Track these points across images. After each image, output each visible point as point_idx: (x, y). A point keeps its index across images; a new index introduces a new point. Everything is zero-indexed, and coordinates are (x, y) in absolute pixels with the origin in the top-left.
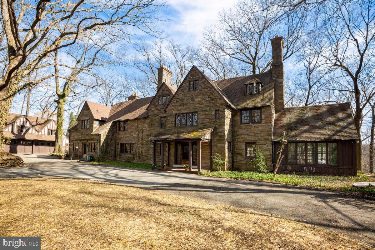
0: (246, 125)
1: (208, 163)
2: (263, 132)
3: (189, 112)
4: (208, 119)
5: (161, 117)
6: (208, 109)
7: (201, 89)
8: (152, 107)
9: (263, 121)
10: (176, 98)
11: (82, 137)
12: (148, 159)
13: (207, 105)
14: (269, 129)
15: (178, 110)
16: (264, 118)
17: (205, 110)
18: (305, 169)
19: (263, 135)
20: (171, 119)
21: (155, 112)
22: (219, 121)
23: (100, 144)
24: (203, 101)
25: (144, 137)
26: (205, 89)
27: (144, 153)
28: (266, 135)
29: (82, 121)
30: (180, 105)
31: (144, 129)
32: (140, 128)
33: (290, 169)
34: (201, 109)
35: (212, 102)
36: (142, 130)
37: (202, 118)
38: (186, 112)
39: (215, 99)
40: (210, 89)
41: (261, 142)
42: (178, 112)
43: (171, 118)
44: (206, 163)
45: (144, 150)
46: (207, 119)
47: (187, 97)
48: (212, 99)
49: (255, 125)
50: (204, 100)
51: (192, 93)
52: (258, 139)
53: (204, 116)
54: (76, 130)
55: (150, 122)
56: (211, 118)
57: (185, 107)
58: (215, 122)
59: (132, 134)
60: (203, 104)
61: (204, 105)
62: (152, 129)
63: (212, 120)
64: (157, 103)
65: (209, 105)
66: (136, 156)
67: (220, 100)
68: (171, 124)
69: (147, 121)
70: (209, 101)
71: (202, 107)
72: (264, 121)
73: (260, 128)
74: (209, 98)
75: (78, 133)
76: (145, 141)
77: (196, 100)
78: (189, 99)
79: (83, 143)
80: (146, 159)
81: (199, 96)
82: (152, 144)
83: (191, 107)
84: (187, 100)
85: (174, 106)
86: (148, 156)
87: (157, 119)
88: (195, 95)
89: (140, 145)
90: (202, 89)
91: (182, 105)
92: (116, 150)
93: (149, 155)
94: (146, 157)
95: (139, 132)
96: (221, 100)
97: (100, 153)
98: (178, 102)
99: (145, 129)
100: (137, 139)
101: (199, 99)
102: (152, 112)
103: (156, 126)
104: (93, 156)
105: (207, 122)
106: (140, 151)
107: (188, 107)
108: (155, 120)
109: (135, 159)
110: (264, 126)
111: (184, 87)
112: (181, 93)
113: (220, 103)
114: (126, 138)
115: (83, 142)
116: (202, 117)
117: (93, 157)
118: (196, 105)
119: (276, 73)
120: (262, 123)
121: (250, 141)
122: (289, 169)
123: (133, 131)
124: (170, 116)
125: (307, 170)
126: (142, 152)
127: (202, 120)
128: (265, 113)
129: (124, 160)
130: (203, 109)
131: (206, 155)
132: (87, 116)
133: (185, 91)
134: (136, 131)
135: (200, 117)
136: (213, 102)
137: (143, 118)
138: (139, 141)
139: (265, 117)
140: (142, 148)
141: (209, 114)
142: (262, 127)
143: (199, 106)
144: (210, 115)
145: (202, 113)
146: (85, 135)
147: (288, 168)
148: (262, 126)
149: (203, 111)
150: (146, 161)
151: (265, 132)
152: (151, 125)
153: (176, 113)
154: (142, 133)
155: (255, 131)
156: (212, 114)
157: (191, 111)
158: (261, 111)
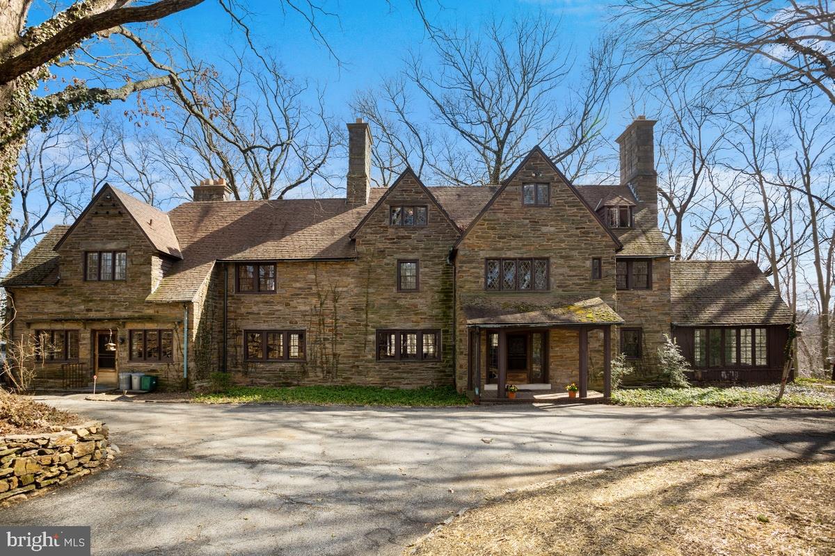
0: (623, 293)
1: (576, 376)
2: (655, 308)
3: (525, 256)
4: (577, 278)
5: (401, 261)
6: (575, 253)
7: (556, 206)
8: (369, 230)
9: (655, 286)
10: (487, 218)
11: (88, 310)
12: (359, 373)
13: (573, 245)
14: (666, 302)
15: (495, 249)
16: (656, 281)
17: (569, 257)
18: (723, 375)
19: (654, 313)
20: (472, 270)
21: (381, 246)
22: (602, 284)
23: (190, 335)
24: (562, 236)
25: (340, 313)
26: (567, 208)
27: (344, 357)
28: (659, 314)
29: (86, 253)
30: (499, 238)
31: (340, 289)
32: (326, 288)
33: (700, 376)
34: (558, 253)
35: (586, 240)
36: (334, 292)
37: (561, 275)
38: (519, 256)
39: (592, 233)
40: (581, 209)
41: (651, 327)
42: (494, 255)
43: (474, 268)
44: (572, 377)
45: (341, 349)
46: (574, 276)
47: (519, 219)
48: (583, 233)
49: (640, 293)
50: (565, 232)
51: (532, 212)
52: (646, 321)
53: (566, 270)
54: (56, 284)
55: (361, 272)
56: (582, 276)
57: (513, 243)
58: (592, 284)
59: (293, 303)
60: (563, 241)
61: (566, 243)
62: (371, 290)
63: (586, 279)
64: (387, 222)
65: (578, 246)
66: (314, 368)
67: (603, 237)
68: (475, 282)
69: (353, 268)
70: (577, 236)
71: (560, 249)
72: (657, 285)
73: (650, 299)
74: (577, 228)
75: (64, 294)
76: (344, 325)
77: (545, 229)
78: (527, 225)
79: (93, 332)
80: (353, 374)
81: (552, 220)
82: (372, 334)
83: (531, 245)
84: (518, 227)
85: (483, 238)
86: (358, 366)
87: (388, 264)
88: (543, 218)
89: (330, 336)
90: (559, 206)
91: (505, 238)
92: (226, 352)
93: (362, 363)
94: (352, 367)
95: (323, 297)
96: (606, 236)
97: (192, 365)
98: (493, 229)
99: (345, 289)
100: (316, 319)
101: (553, 229)
102: (368, 243)
103: (384, 283)
104: (154, 374)
105: (573, 284)
106: (329, 351)
107: (524, 245)
108: (380, 266)
109: (311, 374)
110: (656, 296)
111: (509, 193)
112: (503, 207)
113: (604, 243)
114: (269, 314)
115: (97, 326)
116: (561, 271)
117: (156, 378)
118: (545, 243)
119: (644, 191)
120: (654, 289)
121: (631, 324)
122: (698, 377)
123: (297, 295)
124: (471, 262)
125: (726, 377)
126: (335, 355)
127: (562, 277)
128: (657, 271)
129: (264, 381)
130: (563, 254)
131: (571, 357)
132: (111, 238)
133: (515, 203)
134: (312, 295)
135: (556, 270)
136: (588, 240)
137: (337, 260)
138: (322, 323)
139: (658, 279)
140: (334, 343)
141: (579, 267)
142: (654, 297)
143: (553, 244)
144: (582, 269)
145: (562, 261)
146: (108, 305)
147: (696, 375)
148: (652, 296)
149: (562, 257)
150: (351, 378)
151: (659, 308)
152: (367, 278)
153: (488, 256)
154: (335, 300)
155: (639, 305)
156: (584, 267)
157: (532, 256)
158: (651, 265)
